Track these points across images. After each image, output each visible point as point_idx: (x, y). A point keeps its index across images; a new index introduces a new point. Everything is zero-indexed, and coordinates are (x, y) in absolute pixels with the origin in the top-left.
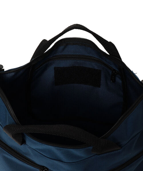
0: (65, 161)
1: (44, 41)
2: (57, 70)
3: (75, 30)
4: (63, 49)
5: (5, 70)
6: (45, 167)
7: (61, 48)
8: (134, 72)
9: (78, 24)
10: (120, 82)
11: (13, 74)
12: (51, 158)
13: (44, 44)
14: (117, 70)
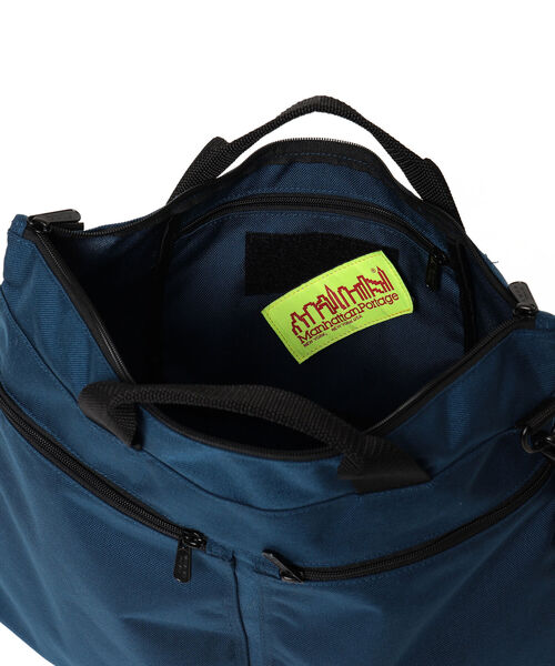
0: (259, 506)
1: (217, 143)
2: (255, 243)
3: (316, 115)
4: (279, 177)
5: (86, 229)
6: (197, 532)
7: (273, 169)
8: (492, 258)
10: (455, 290)
11: (111, 241)
12: (216, 492)
13: (217, 152)
14: (445, 250)
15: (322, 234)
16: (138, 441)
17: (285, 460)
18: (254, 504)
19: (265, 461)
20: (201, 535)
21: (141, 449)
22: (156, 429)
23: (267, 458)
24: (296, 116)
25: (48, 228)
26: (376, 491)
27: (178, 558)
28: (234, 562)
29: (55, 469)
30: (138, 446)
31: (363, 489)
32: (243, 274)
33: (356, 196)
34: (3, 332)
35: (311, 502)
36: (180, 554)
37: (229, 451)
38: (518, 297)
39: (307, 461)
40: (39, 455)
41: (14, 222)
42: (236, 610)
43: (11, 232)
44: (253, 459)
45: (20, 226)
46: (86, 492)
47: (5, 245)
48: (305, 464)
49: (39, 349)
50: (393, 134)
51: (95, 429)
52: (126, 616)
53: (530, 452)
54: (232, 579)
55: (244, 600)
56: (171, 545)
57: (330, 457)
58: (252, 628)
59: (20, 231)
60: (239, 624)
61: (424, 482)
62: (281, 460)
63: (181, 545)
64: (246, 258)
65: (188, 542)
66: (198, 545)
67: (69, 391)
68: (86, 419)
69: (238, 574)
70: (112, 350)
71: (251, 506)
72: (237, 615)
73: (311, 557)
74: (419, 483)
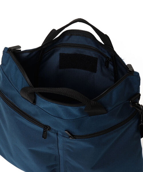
1: (54, 30)
2: (61, 55)
3: (78, 23)
5: (21, 51)
7: (67, 37)
8: (122, 59)
9: (81, 18)
10: (112, 68)
11: (27, 54)
12: (54, 115)
13: (54, 32)
14: (110, 57)
15: (79, 54)
16: (34, 102)
17: (71, 106)
18: (63, 118)
19: (66, 107)
20: (49, 127)
21: (35, 105)
22: (39, 99)
23: (67, 106)
24: (73, 23)
25: (13, 50)
26: (93, 115)
27: (43, 133)
28: (57, 134)
29: (13, 110)
30: (34, 104)
31: (90, 115)
32: (59, 64)
33: (87, 44)
34: (1, 76)
35: (77, 118)
36: (44, 132)
37: (57, 104)
38: (129, 68)
39: (77, 107)
40: (9, 107)
41: (4, 49)
42: (57, 147)
43: (4, 51)
44: (63, 106)
45: (6, 50)
46: (21, 116)
47: (2, 55)
48: (76, 107)
49: (10, 80)
50: (97, 28)
51: (23, 100)
52: (30, 148)
53: (132, 107)
54: (56, 139)
55: (59, 145)
56: (42, 130)
57: (82, 106)
58: (61, 152)
59: (6, 51)
60: (58, 151)
61: (106, 113)
62: (70, 106)
63: (44, 129)
64: (60, 60)
65: (46, 129)
66: (48, 130)
67: (17, 90)
68: (21, 97)
69: (58, 137)
70: (28, 80)
71: (62, 119)
72: (57, 148)
73: (77, 133)
74: (104, 114)
